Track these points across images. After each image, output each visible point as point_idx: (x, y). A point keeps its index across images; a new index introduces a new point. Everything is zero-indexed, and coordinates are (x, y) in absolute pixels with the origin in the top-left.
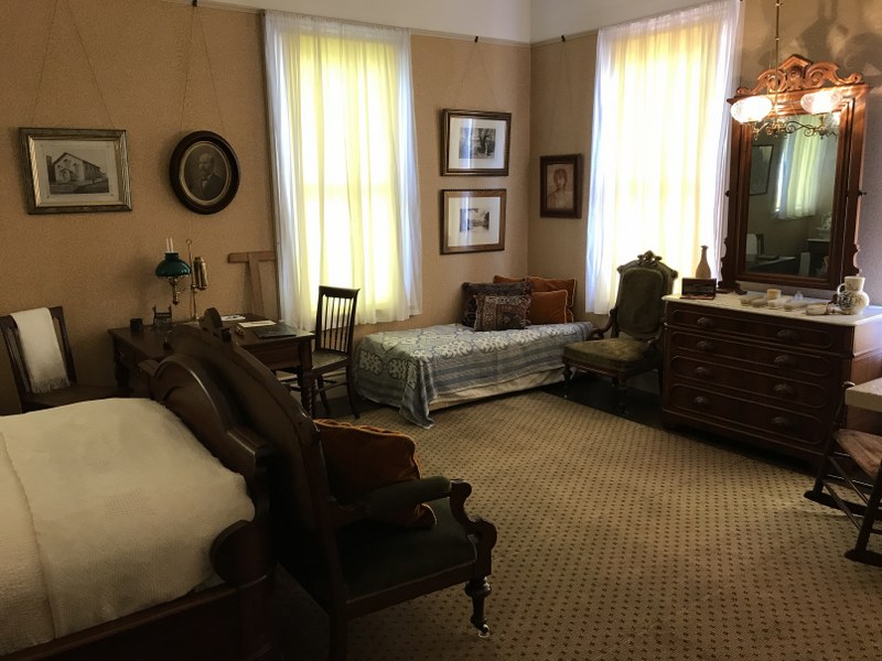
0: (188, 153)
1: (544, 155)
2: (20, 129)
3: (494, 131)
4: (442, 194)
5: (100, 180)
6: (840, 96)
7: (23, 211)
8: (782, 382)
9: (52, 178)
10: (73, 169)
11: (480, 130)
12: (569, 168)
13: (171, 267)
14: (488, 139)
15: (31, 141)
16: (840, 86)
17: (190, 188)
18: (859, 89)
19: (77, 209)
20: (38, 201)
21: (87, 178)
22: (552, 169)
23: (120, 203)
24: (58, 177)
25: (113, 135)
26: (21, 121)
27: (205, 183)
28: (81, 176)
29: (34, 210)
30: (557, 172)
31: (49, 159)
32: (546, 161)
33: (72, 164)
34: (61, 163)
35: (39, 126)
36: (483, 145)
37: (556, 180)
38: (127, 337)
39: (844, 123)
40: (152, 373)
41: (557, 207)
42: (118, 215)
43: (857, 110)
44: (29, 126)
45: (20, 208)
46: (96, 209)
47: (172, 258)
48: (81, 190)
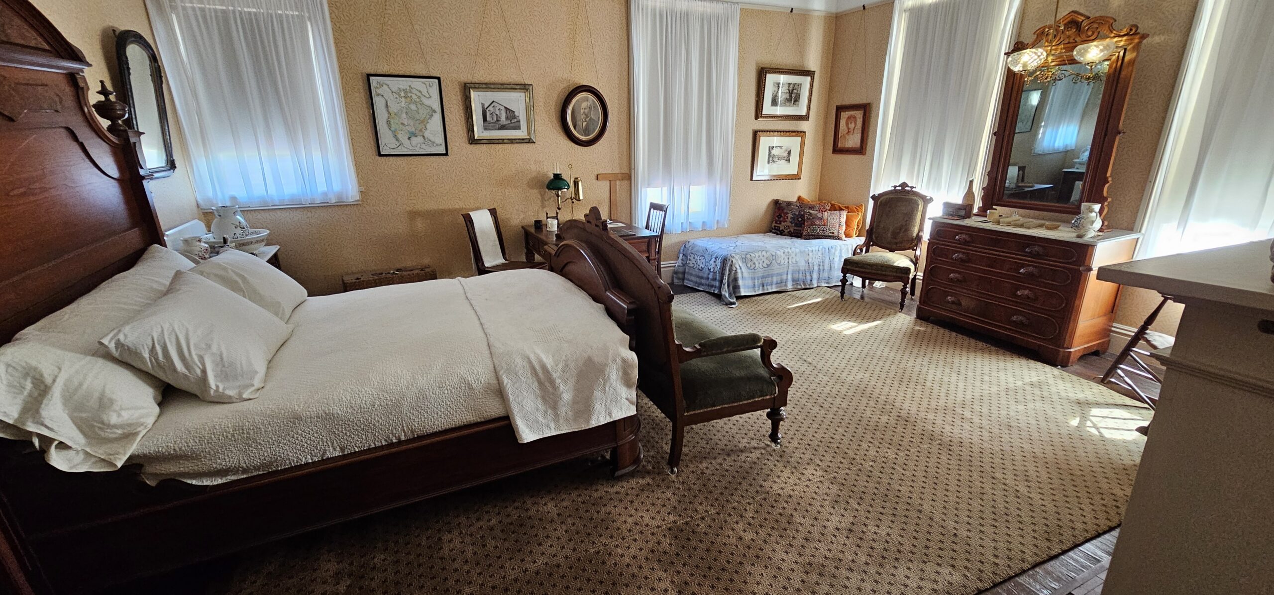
0: (574, 101)
1: (839, 104)
2: (465, 84)
3: (800, 85)
4: (756, 134)
5: (515, 120)
6: (1113, 47)
7: (467, 142)
8: (1025, 288)
9: (485, 119)
10: (498, 112)
11: (789, 84)
12: (859, 114)
13: (556, 183)
14: (795, 91)
15: (471, 91)
16: (1115, 37)
17: (575, 127)
18: (1131, 39)
19: (501, 141)
20: (476, 137)
21: (507, 118)
22: (845, 115)
23: (528, 137)
24: (488, 118)
25: (525, 87)
26: (466, 78)
27: (585, 124)
28: (503, 118)
29: (473, 141)
30: (849, 118)
31: (483, 105)
32: (840, 109)
33: (497, 109)
34: (491, 108)
35: (477, 82)
36: (791, 96)
37: (847, 124)
38: (533, 230)
39: (1112, 70)
40: (553, 252)
41: (847, 146)
42: (526, 145)
43: (1127, 58)
44: (469, 81)
45: (465, 139)
46: (512, 141)
47: (557, 177)
48: (503, 127)
